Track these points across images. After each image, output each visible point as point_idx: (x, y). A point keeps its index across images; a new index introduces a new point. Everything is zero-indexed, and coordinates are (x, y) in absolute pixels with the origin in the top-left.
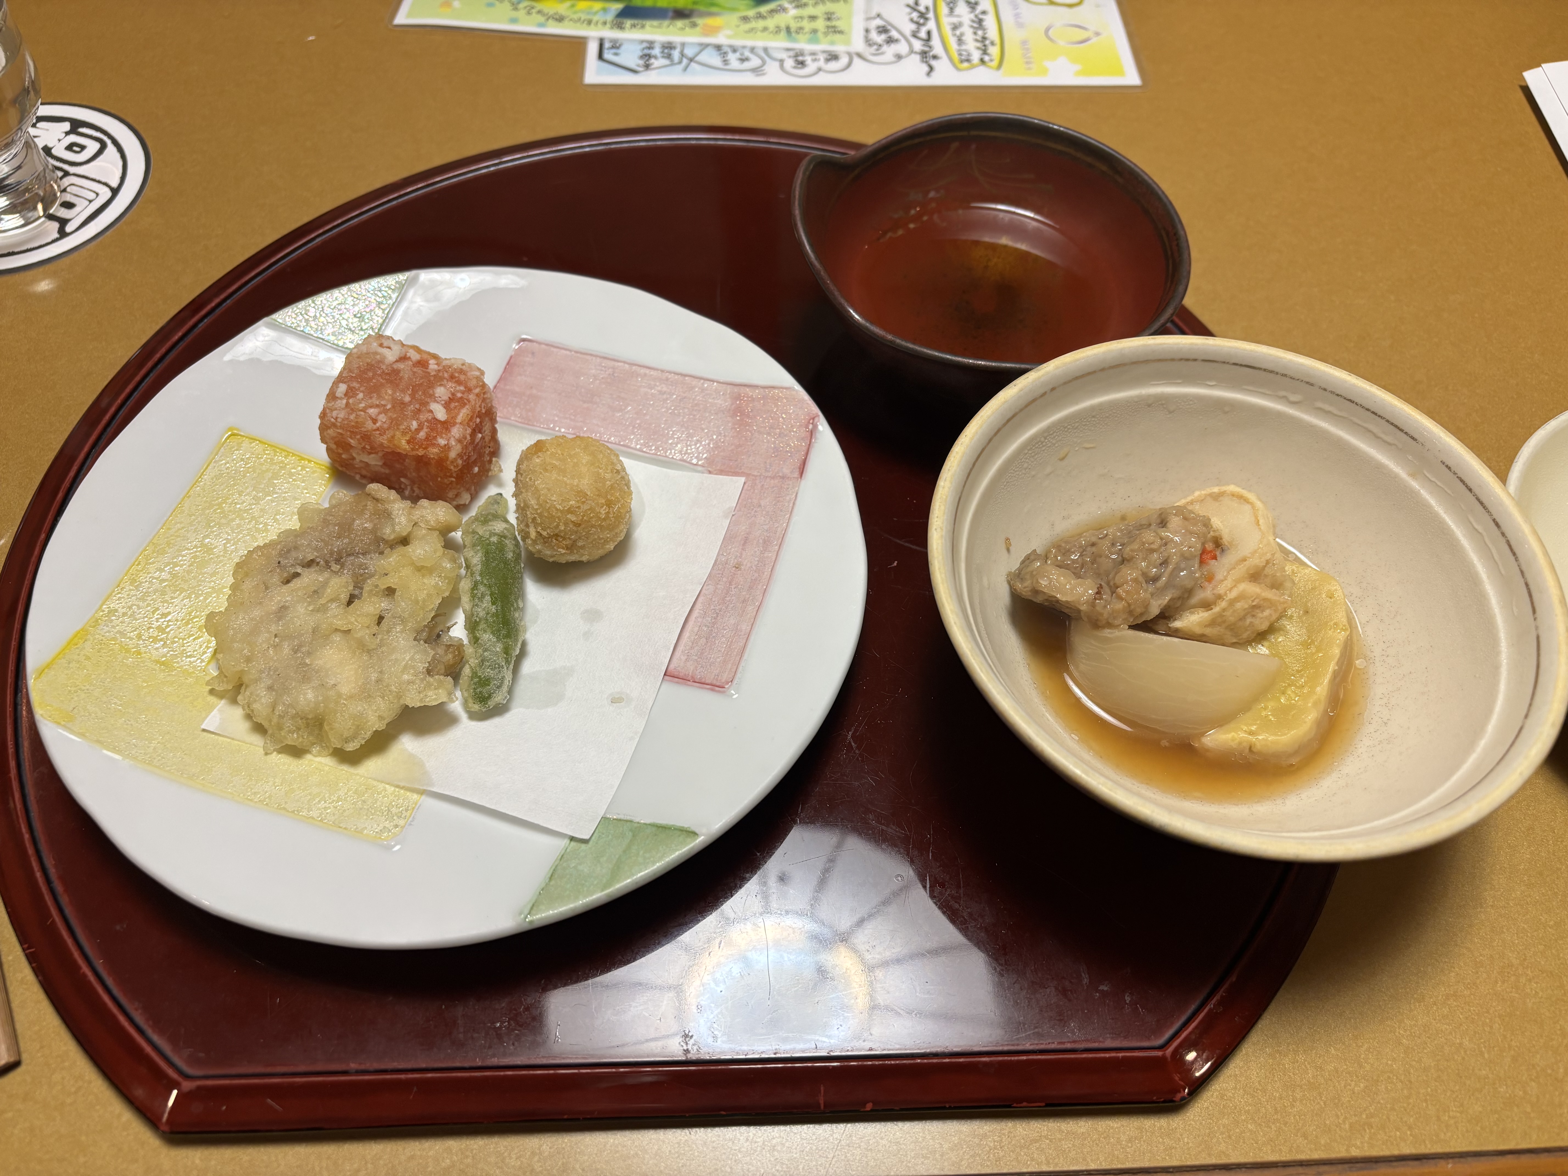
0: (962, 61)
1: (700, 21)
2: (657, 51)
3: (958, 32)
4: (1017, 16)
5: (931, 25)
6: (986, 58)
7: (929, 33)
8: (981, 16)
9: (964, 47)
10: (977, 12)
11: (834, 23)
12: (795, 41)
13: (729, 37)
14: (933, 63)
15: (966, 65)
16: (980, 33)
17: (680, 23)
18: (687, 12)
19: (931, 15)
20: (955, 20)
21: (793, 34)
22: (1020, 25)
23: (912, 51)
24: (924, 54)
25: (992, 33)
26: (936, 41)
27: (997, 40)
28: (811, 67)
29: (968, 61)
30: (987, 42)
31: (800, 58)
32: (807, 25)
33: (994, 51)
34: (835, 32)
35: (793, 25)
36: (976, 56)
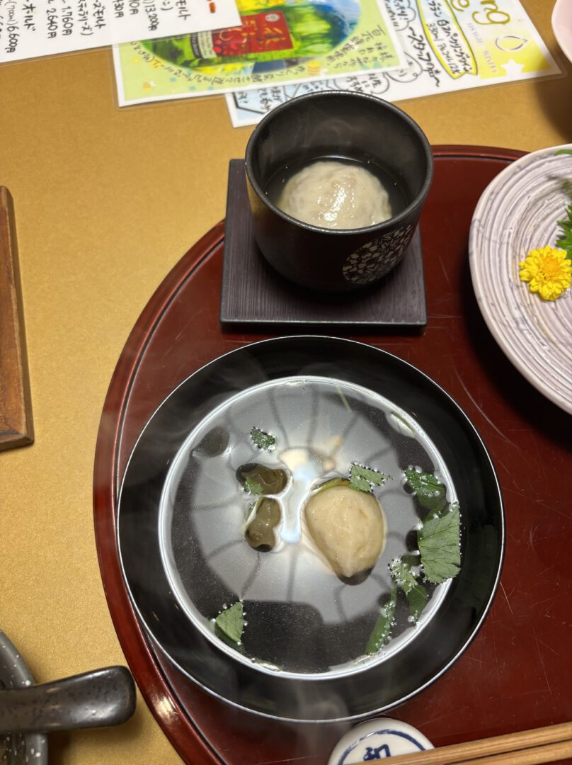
0: (454, 72)
1: (305, 65)
3: (445, 51)
4: (475, 34)
5: (427, 49)
6: (468, 68)
7: (428, 54)
8: (455, 38)
9: (452, 62)
10: (452, 34)
13: (326, 74)
14: (437, 76)
15: (457, 74)
16: (458, 49)
17: (293, 70)
18: (294, 60)
19: (425, 41)
20: (440, 43)
21: (364, 64)
22: (480, 41)
23: (422, 70)
24: (430, 70)
25: (466, 50)
26: (434, 60)
27: (470, 54)
29: (457, 71)
30: (464, 56)
31: (358, 86)
32: (368, 55)
33: (469, 61)
34: (387, 57)
35: (360, 57)
36: (461, 67)
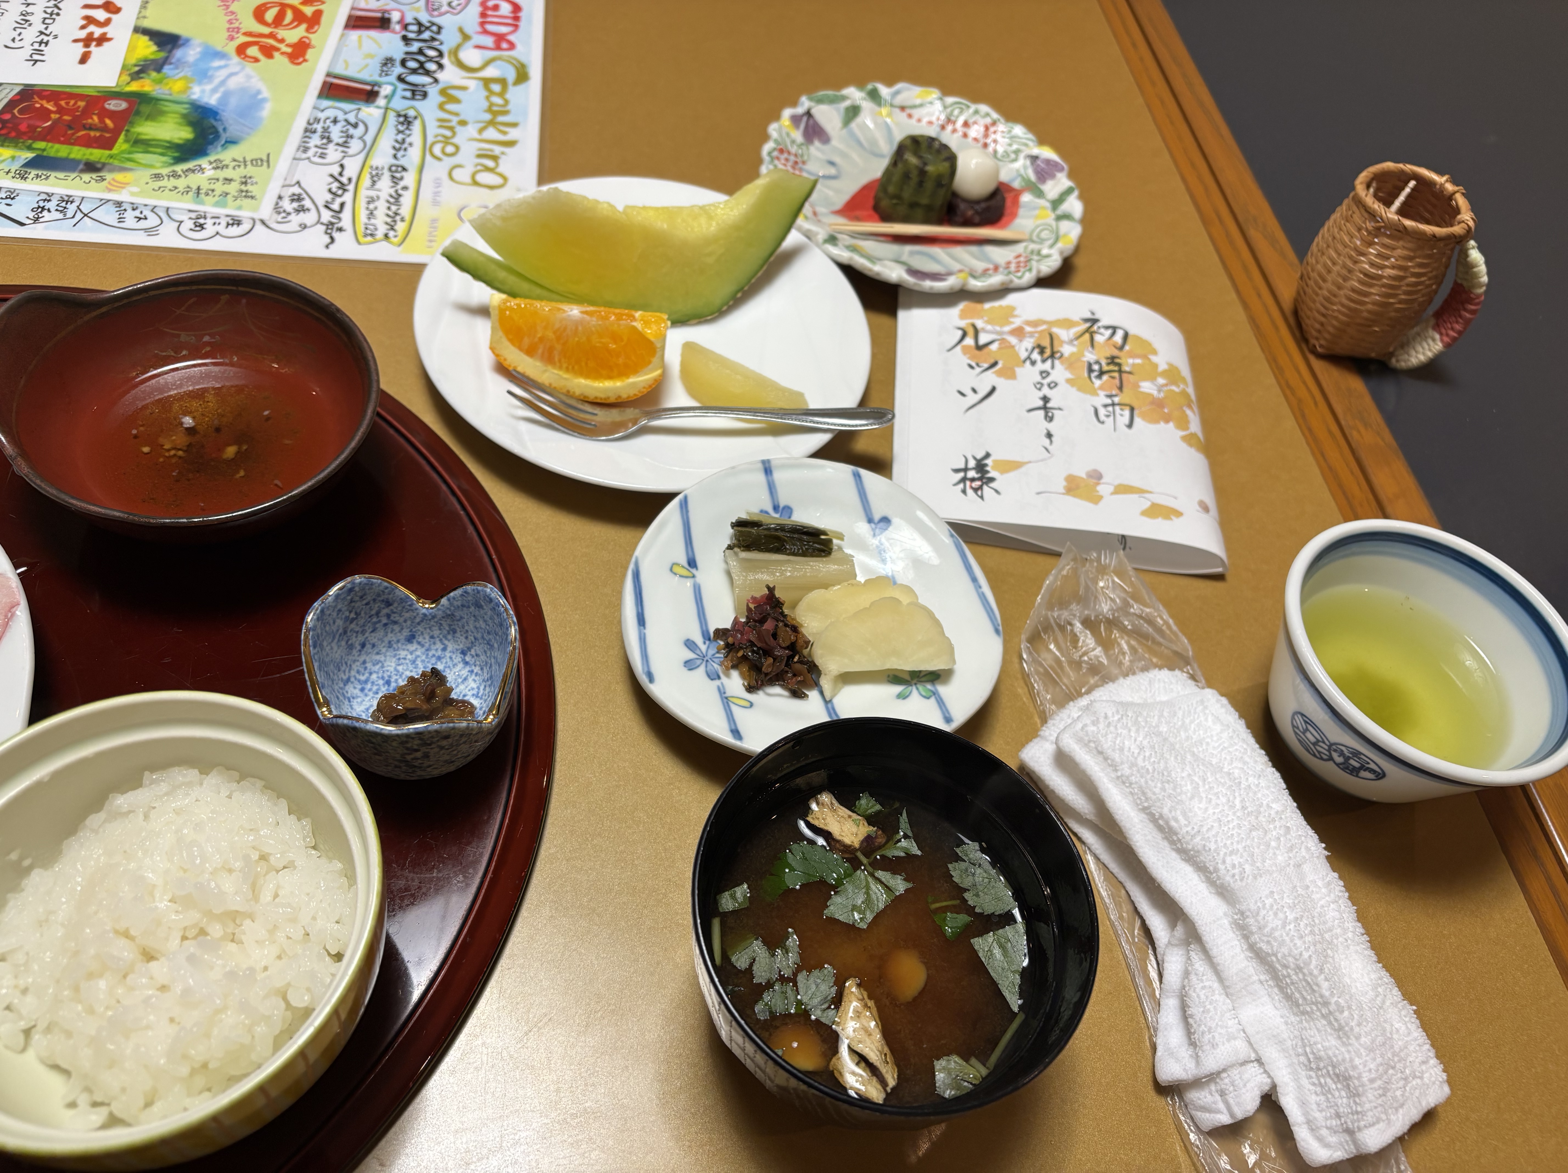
0: (366, 235)
1: (109, 176)
2: (52, 205)
3: (372, 206)
4: (437, 194)
5: (348, 197)
6: (391, 234)
7: (342, 205)
8: (400, 192)
9: (373, 221)
10: (399, 187)
11: (249, 187)
12: (202, 203)
13: (133, 194)
14: (336, 235)
15: (369, 239)
16: (394, 208)
17: (86, 177)
18: (99, 166)
19: (351, 187)
20: (373, 193)
21: (202, 196)
22: (436, 203)
23: (319, 222)
24: (330, 226)
25: (405, 210)
26: (346, 215)
27: (408, 218)
28: (210, 230)
29: (372, 235)
30: (398, 218)
31: (202, 221)
32: (219, 187)
33: (401, 227)
34: (246, 197)
35: (205, 186)
36: (382, 229)
